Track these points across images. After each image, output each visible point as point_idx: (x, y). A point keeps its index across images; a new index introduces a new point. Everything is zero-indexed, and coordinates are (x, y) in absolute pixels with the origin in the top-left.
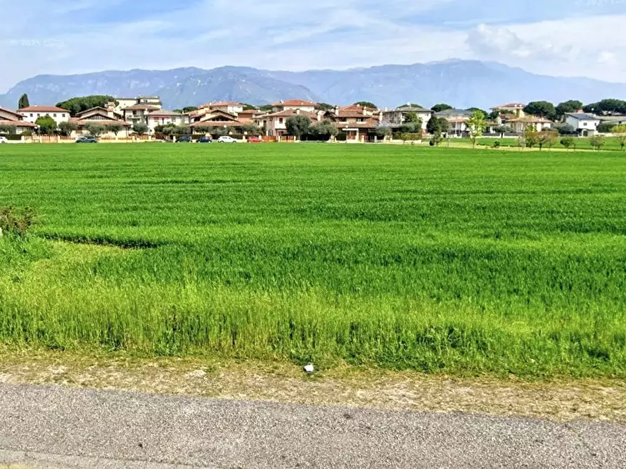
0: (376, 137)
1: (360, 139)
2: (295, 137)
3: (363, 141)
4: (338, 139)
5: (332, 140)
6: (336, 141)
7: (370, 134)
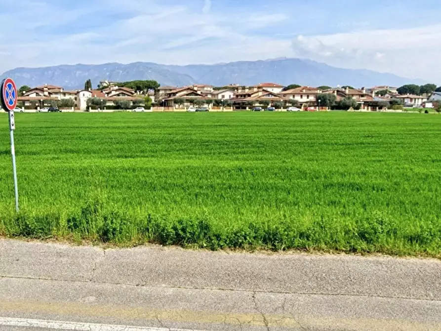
0: (377, 108)
1: (368, 109)
2: (327, 108)
3: (370, 110)
4: (354, 109)
5: (351, 110)
6: (353, 110)
7: (374, 105)
